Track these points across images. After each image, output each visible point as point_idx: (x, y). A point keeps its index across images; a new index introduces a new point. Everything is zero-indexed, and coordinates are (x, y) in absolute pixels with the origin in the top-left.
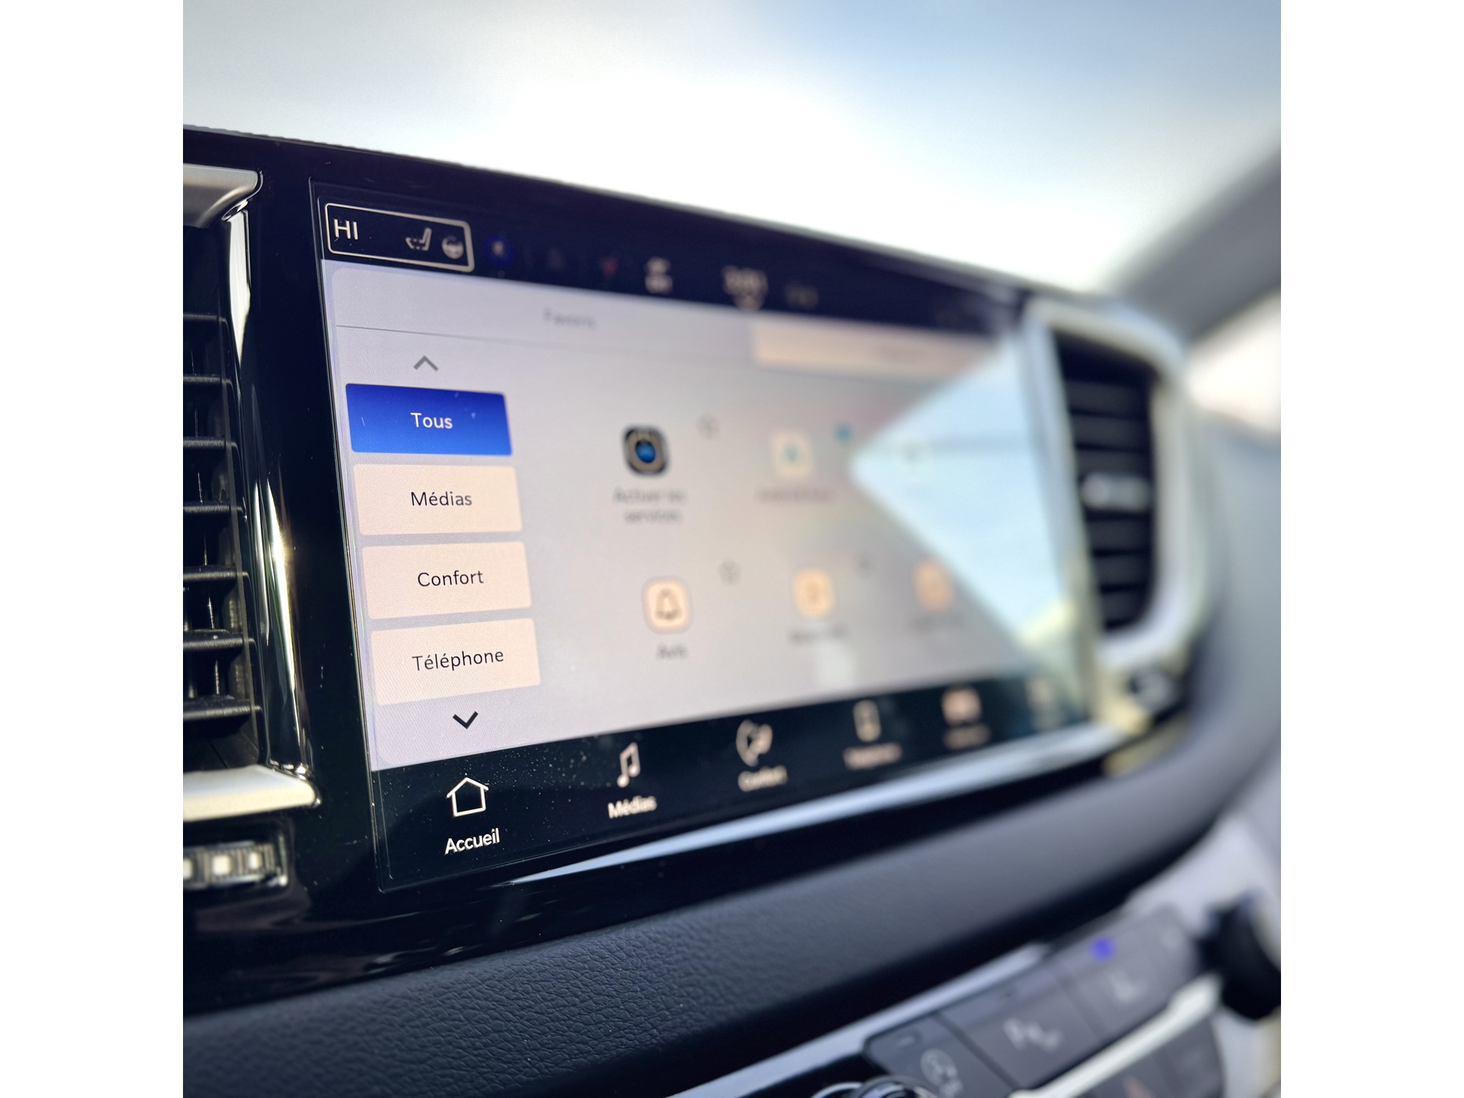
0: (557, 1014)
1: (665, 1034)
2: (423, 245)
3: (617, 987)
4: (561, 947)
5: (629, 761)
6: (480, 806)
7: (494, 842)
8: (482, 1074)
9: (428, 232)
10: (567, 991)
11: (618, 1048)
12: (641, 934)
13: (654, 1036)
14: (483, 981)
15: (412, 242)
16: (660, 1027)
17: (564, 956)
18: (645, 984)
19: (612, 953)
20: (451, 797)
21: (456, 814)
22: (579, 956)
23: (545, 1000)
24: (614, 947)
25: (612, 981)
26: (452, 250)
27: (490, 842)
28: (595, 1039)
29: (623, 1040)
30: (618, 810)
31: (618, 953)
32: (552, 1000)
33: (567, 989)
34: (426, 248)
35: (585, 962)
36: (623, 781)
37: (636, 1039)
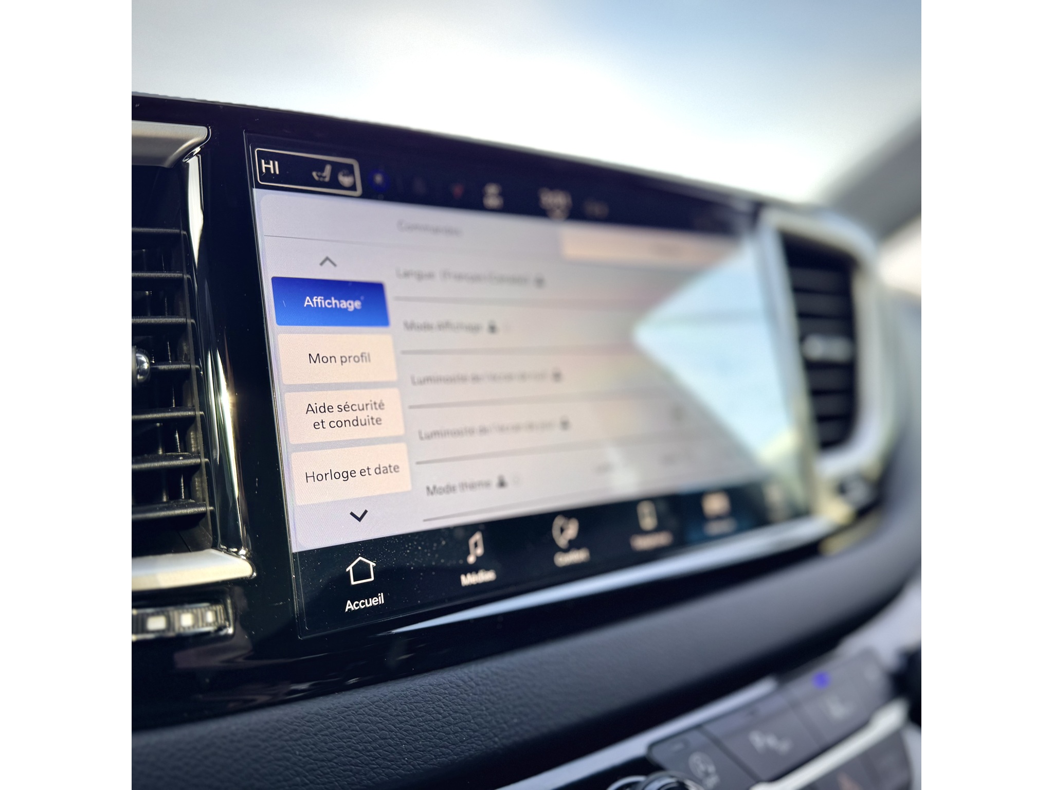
0: (427, 727)
1: (504, 741)
2: (325, 177)
3: (469, 707)
4: (429, 678)
5: (476, 545)
6: (370, 578)
7: (380, 603)
8: (373, 769)
9: (328, 168)
10: (433, 710)
11: (470, 750)
12: (485, 669)
13: (495, 742)
14: (373, 703)
15: (317, 175)
16: (500, 736)
17: (431, 685)
18: (489, 705)
19: (465, 682)
20: (349, 571)
21: (353, 583)
22: (441, 684)
23: (417, 716)
24: (466, 679)
25: (465, 703)
26: (346, 180)
27: (378, 603)
28: (454, 745)
29: (474, 745)
30: (467, 580)
31: (469, 683)
32: (423, 716)
33: (433, 708)
34: (327, 179)
35: (445, 689)
36: (471, 559)
37: (483, 744)
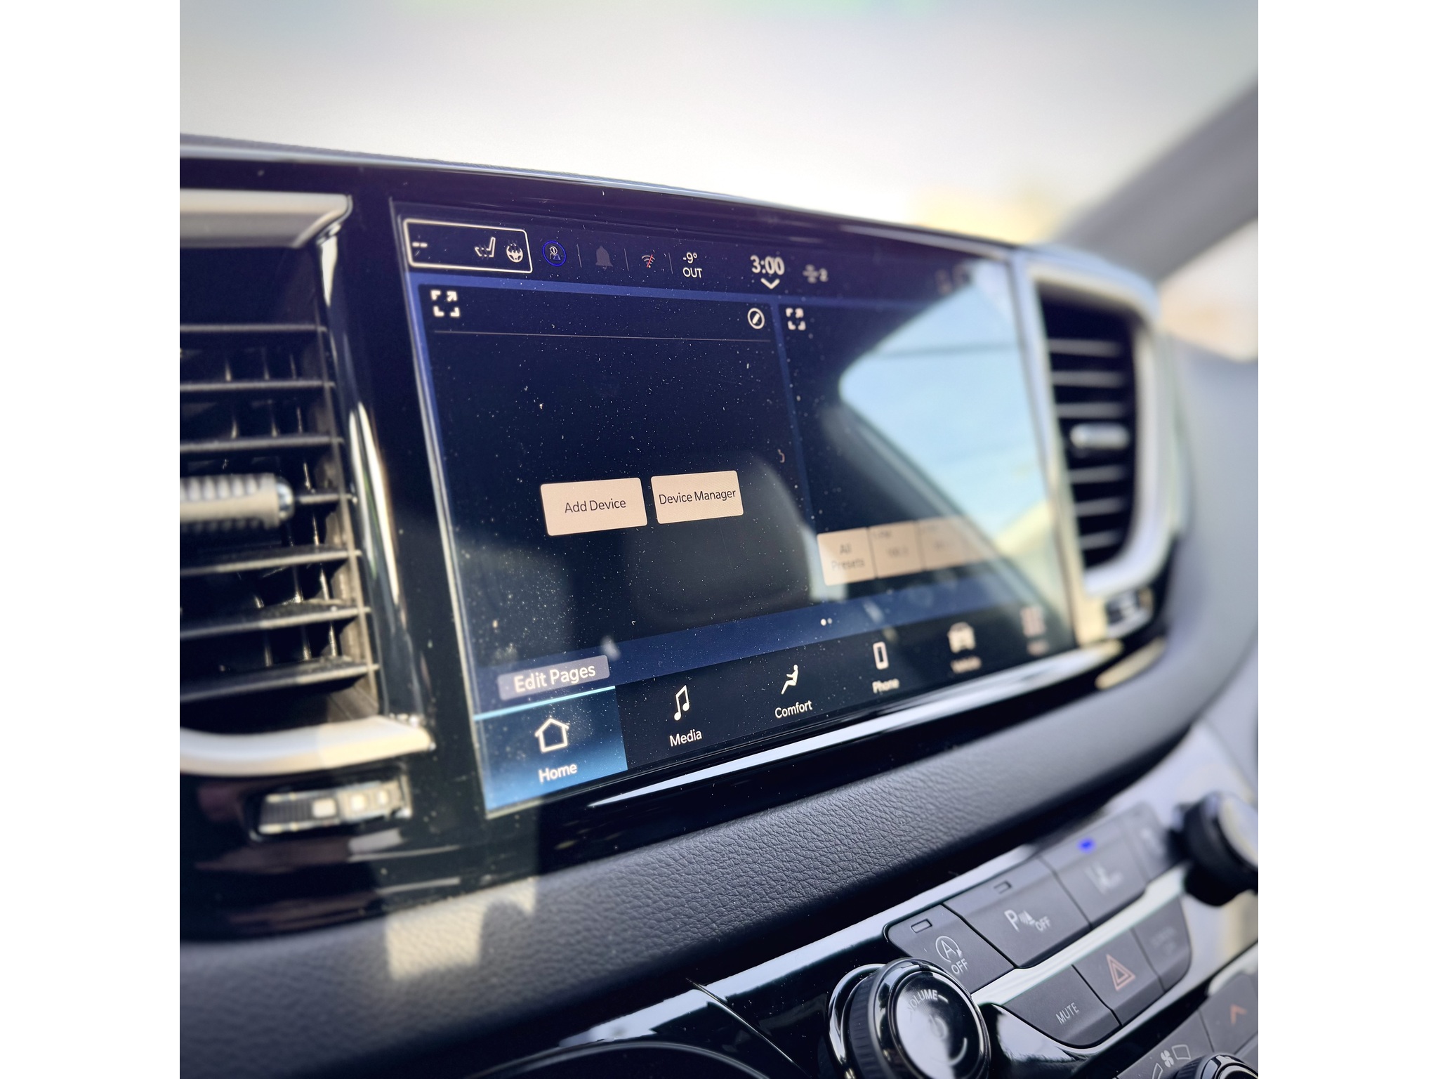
2: (490, 253)
5: (683, 701)
9: (493, 239)
11: (685, 940)
14: (574, 888)
15: (479, 250)
16: (718, 922)
17: (637, 865)
18: (705, 886)
19: (676, 861)
20: (539, 737)
21: (544, 749)
22: (649, 864)
23: (624, 902)
24: (677, 857)
25: (678, 884)
26: (516, 256)
28: (666, 933)
29: (689, 933)
31: (680, 861)
32: (630, 902)
33: (642, 892)
34: (492, 256)
35: (654, 870)
36: (678, 716)
37: (699, 932)
